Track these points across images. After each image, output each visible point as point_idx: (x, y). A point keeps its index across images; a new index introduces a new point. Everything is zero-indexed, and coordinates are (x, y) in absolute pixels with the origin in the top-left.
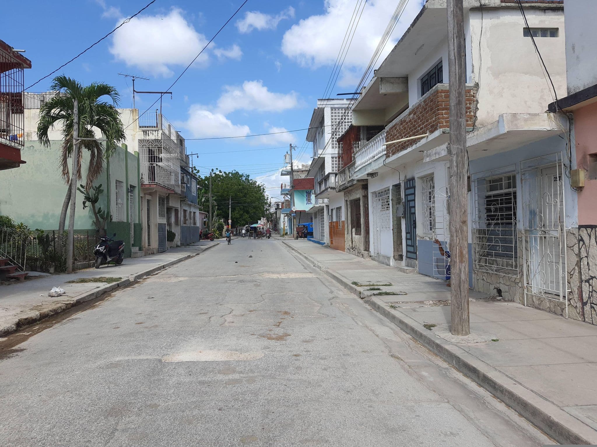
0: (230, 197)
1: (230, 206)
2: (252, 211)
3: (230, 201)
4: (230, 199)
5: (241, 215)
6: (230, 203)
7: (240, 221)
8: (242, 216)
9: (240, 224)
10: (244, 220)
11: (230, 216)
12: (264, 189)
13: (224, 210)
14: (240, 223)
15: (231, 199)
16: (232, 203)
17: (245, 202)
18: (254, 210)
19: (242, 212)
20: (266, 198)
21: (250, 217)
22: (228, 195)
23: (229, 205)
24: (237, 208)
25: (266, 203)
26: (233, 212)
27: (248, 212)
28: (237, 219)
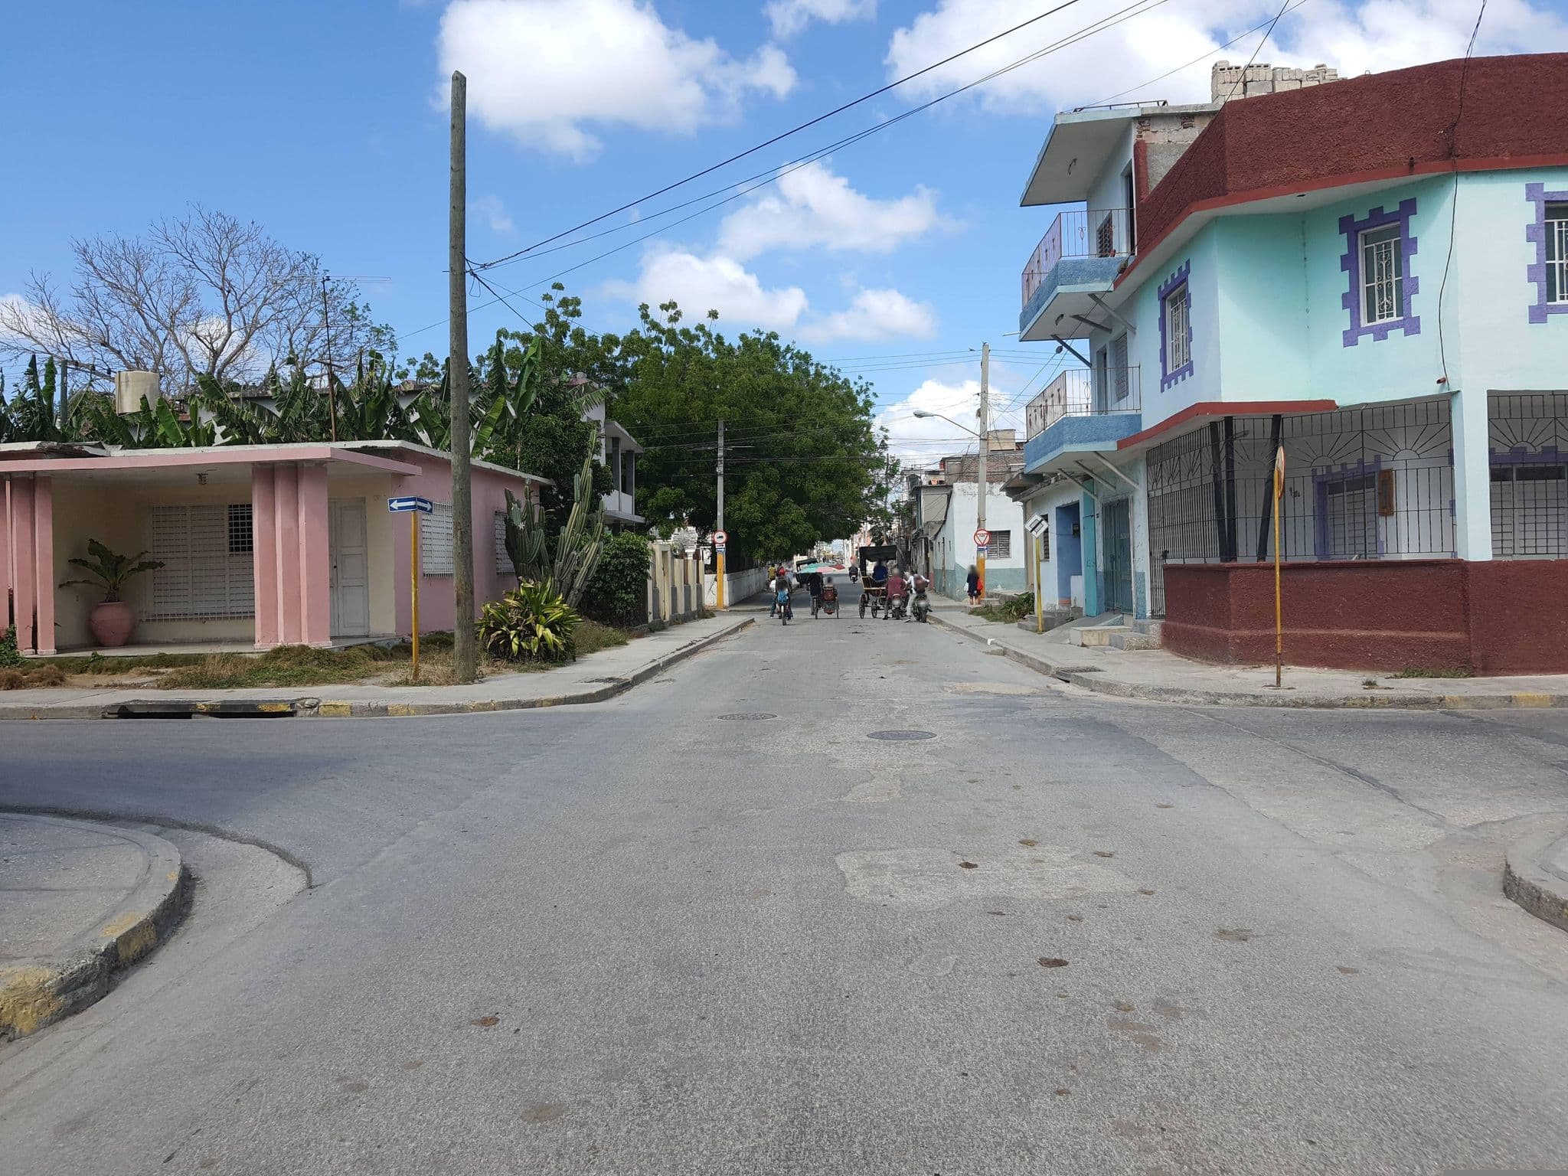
0: (721, 426)
1: (720, 469)
2: (818, 490)
3: (721, 441)
4: (721, 433)
5: (773, 510)
6: (720, 454)
7: (767, 537)
8: (776, 515)
9: (768, 550)
10: (784, 531)
11: (720, 514)
12: (868, 404)
13: (693, 485)
14: (767, 544)
15: (726, 436)
16: (727, 455)
17: (788, 452)
18: (829, 487)
19: (773, 495)
20: (878, 443)
21: (809, 518)
22: (707, 418)
23: (715, 464)
24: (753, 478)
25: (879, 463)
26: (732, 498)
27: (801, 497)
28: (751, 525)
